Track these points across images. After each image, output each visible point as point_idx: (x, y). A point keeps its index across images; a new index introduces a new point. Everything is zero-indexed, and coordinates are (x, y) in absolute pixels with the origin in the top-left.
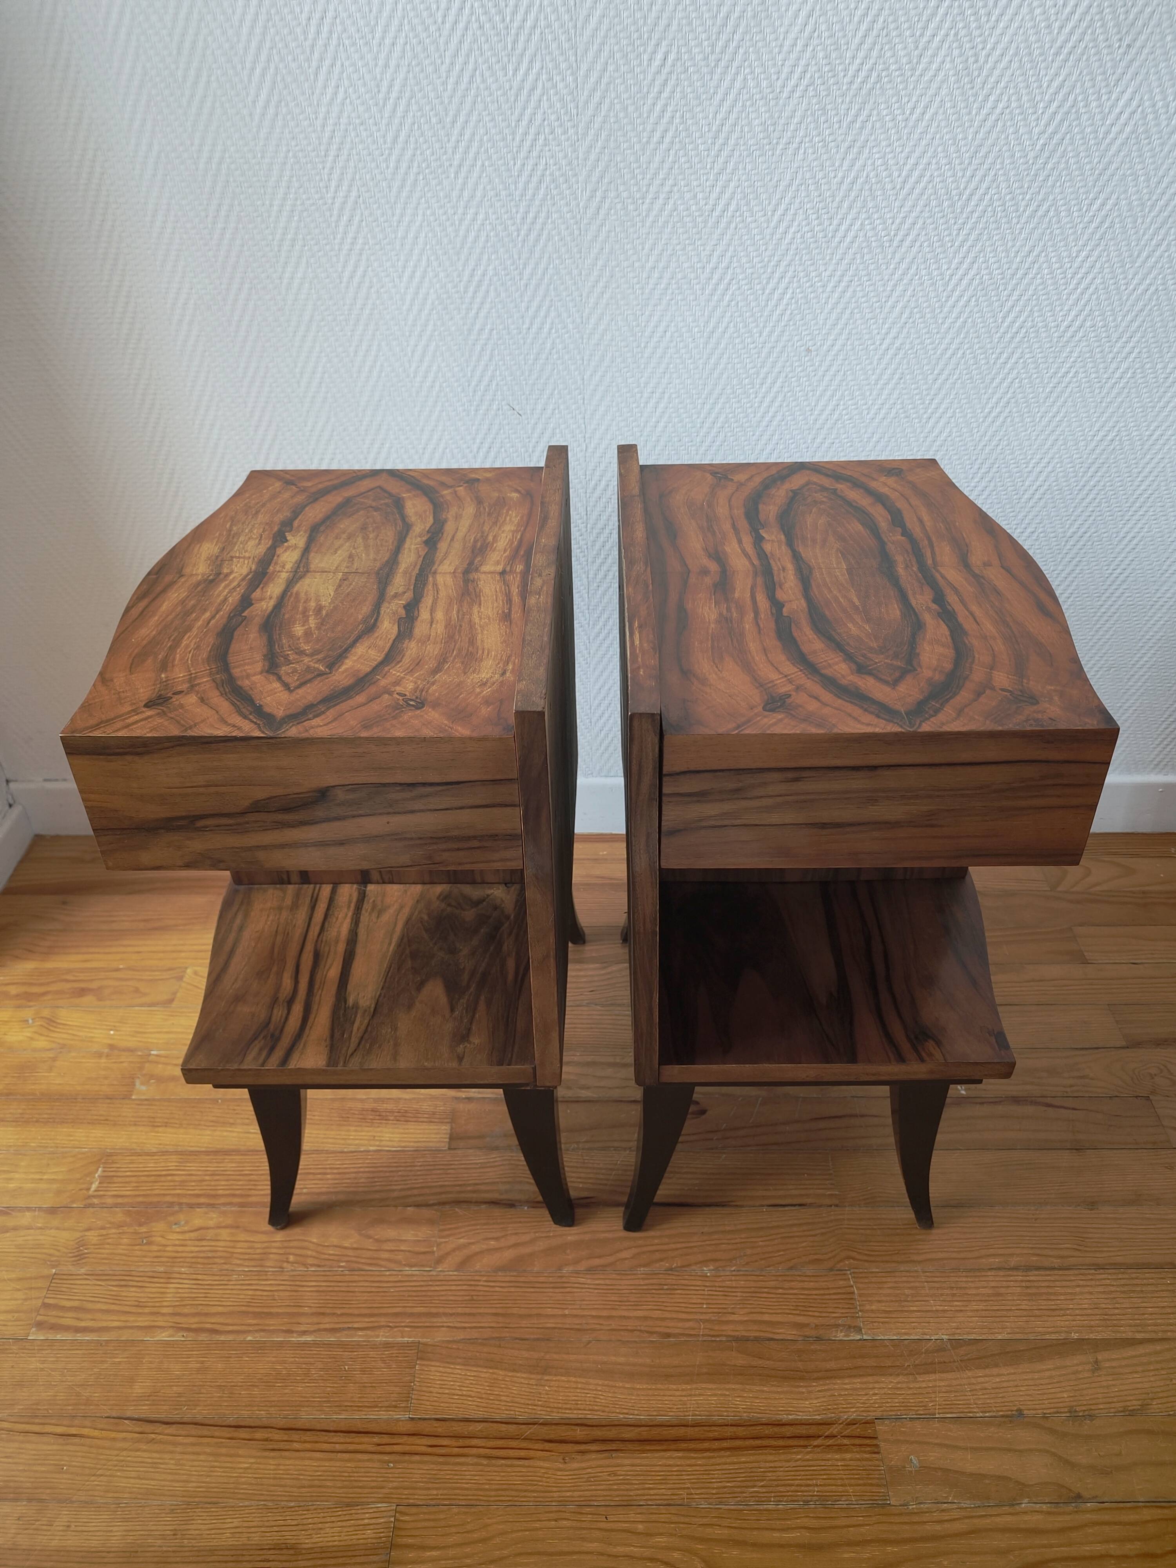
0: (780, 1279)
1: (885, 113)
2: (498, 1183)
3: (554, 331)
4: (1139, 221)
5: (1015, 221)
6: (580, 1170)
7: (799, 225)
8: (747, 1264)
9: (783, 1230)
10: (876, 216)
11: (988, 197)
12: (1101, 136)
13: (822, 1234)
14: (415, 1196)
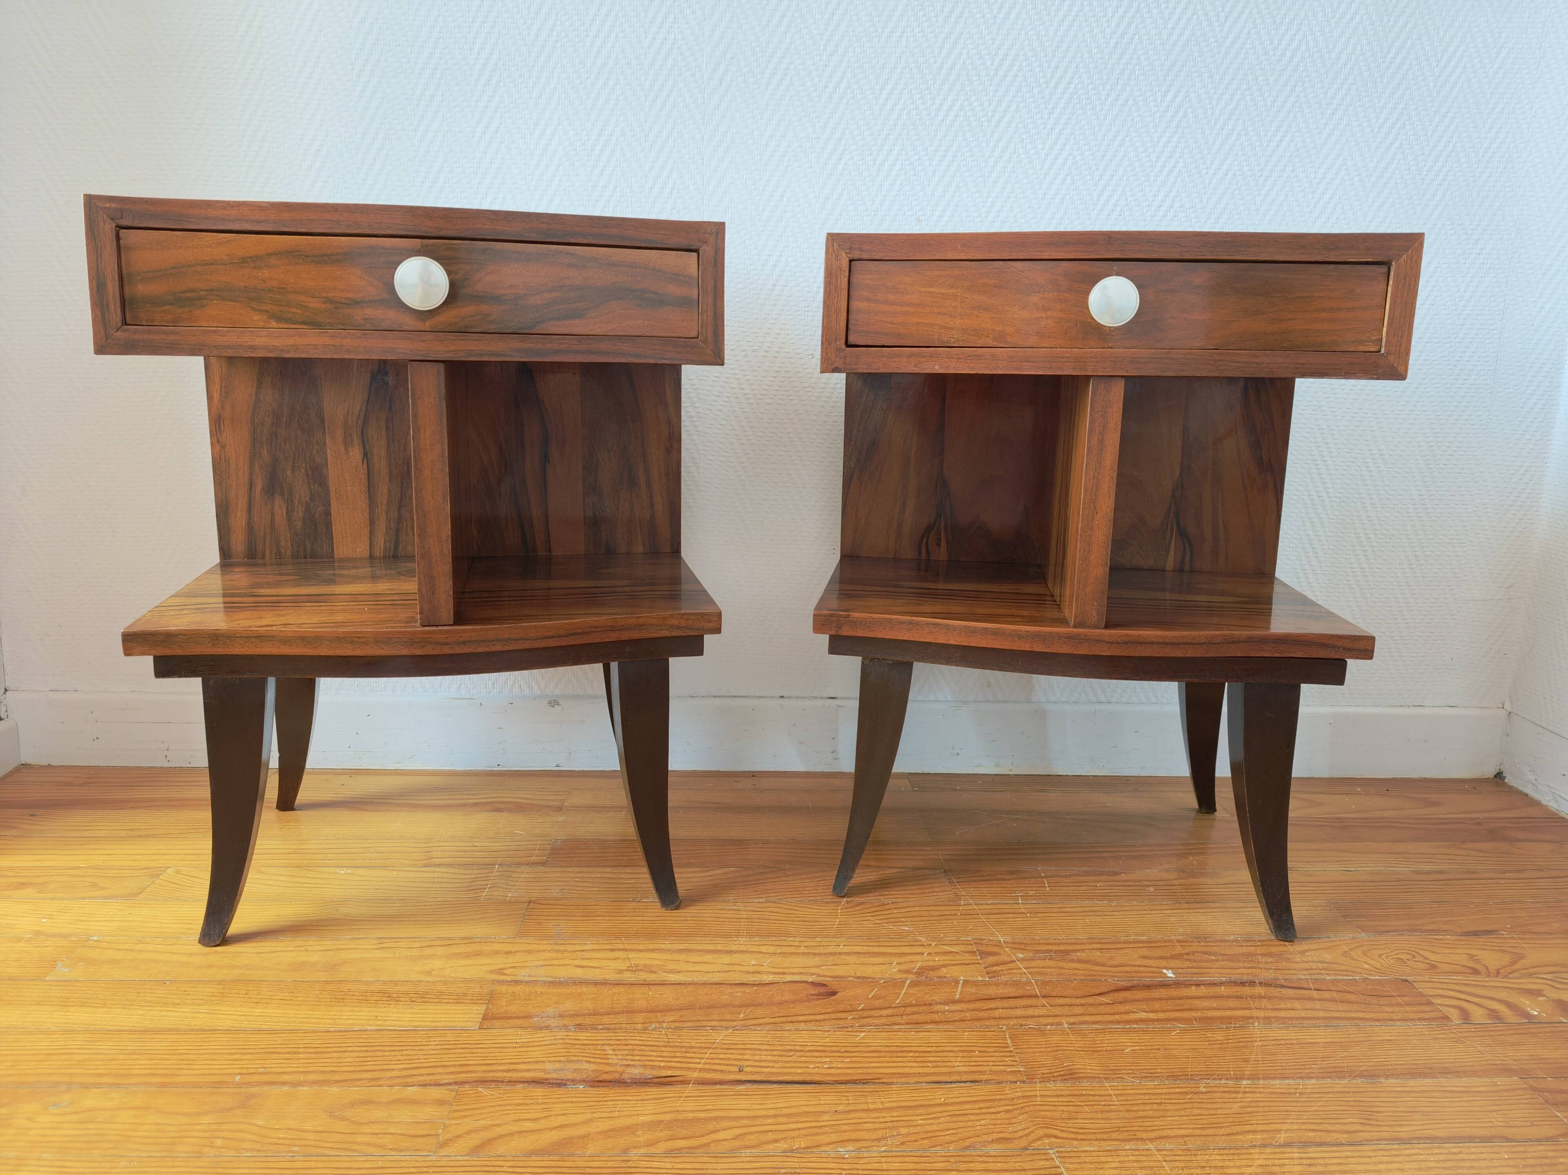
0: (952, 1160)
1: (975, 11)
2: (544, 1062)
3: (675, 191)
4: (1209, 112)
5: (1099, 108)
6: (663, 1049)
7: (904, 103)
8: (903, 1143)
9: (950, 1108)
10: (974, 98)
11: (1072, 86)
12: (1165, 37)
13: (1007, 1111)
14: (422, 1075)
